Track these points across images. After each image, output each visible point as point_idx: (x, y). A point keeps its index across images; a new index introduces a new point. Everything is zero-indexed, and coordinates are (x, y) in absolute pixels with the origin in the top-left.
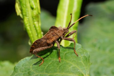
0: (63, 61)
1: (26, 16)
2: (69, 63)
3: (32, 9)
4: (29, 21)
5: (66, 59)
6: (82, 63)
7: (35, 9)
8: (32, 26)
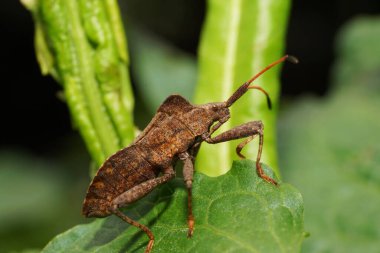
0: (201, 232)
1: (72, 74)
2: (221, 238)
3: (94, 44)
4: (84, 92)
5: (213, 224)
6: (273, 233)
7: (105, 46)
8: (99, 111)
